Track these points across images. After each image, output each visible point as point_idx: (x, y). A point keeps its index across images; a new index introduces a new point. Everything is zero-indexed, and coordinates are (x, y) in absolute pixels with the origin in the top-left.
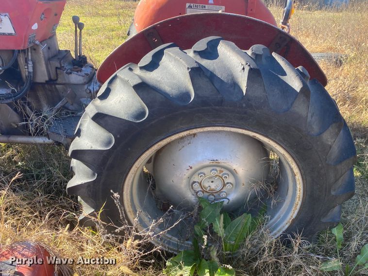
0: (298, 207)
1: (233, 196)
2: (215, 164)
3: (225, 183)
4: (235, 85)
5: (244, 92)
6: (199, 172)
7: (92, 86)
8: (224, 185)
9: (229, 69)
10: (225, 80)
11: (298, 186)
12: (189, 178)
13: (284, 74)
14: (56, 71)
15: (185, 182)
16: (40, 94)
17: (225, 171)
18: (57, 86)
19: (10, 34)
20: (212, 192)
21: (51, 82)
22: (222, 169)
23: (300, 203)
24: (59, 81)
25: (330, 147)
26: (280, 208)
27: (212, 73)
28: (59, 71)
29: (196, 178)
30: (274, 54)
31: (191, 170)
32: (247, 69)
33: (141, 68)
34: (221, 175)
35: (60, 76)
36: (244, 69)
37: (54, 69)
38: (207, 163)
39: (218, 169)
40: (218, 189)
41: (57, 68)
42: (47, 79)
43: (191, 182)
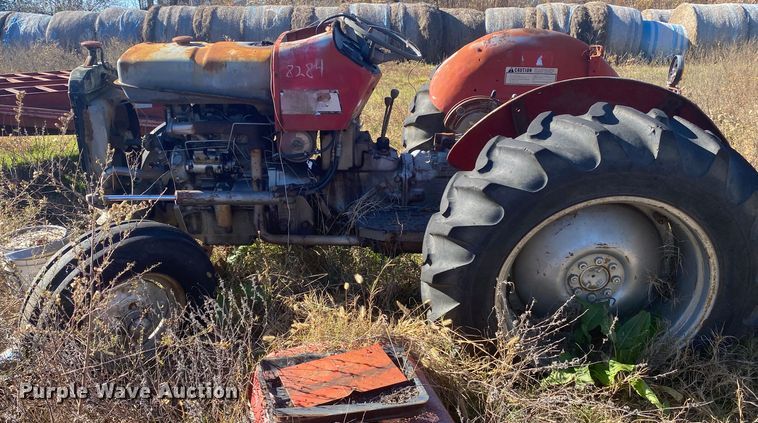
0: (712, 302)
1: (620, 295)
2: (603, 251)
3: (612, 275)
4: (644, 149)
5: (656, 156)
6: (582, 260)
7: (404, 173)
8: (610, 279)
9: (635, 132)
10: (633, 144)
11: (713, 273)
12: (568, 269)
13: (695, 137)
14: (363, 156)
15: (561, 274)
16: (338, 184)
17: (613, 260)
18: (361, 174)
19: (336, 113)
20: (592, 290)
21: (355, 169)
22: (610, 258)
23: (714, 297)
24: (365, 168)
25: (754, 219)
26: (685, 308)
27: (618, 138)
28: (366, 155)
29: (575, 270)
30: (675, 118)
31: (571, 258)
32: (659, 132)
33: (532, 137)
34: (606, 265)
35: (366, 161)
36: (654, 131)
37: (360, 153)
38: (593, 248)
39: (604, 256)
40: (601, 286)
41: (364, 152)
42: (351, 165)
43: (569, 274)
